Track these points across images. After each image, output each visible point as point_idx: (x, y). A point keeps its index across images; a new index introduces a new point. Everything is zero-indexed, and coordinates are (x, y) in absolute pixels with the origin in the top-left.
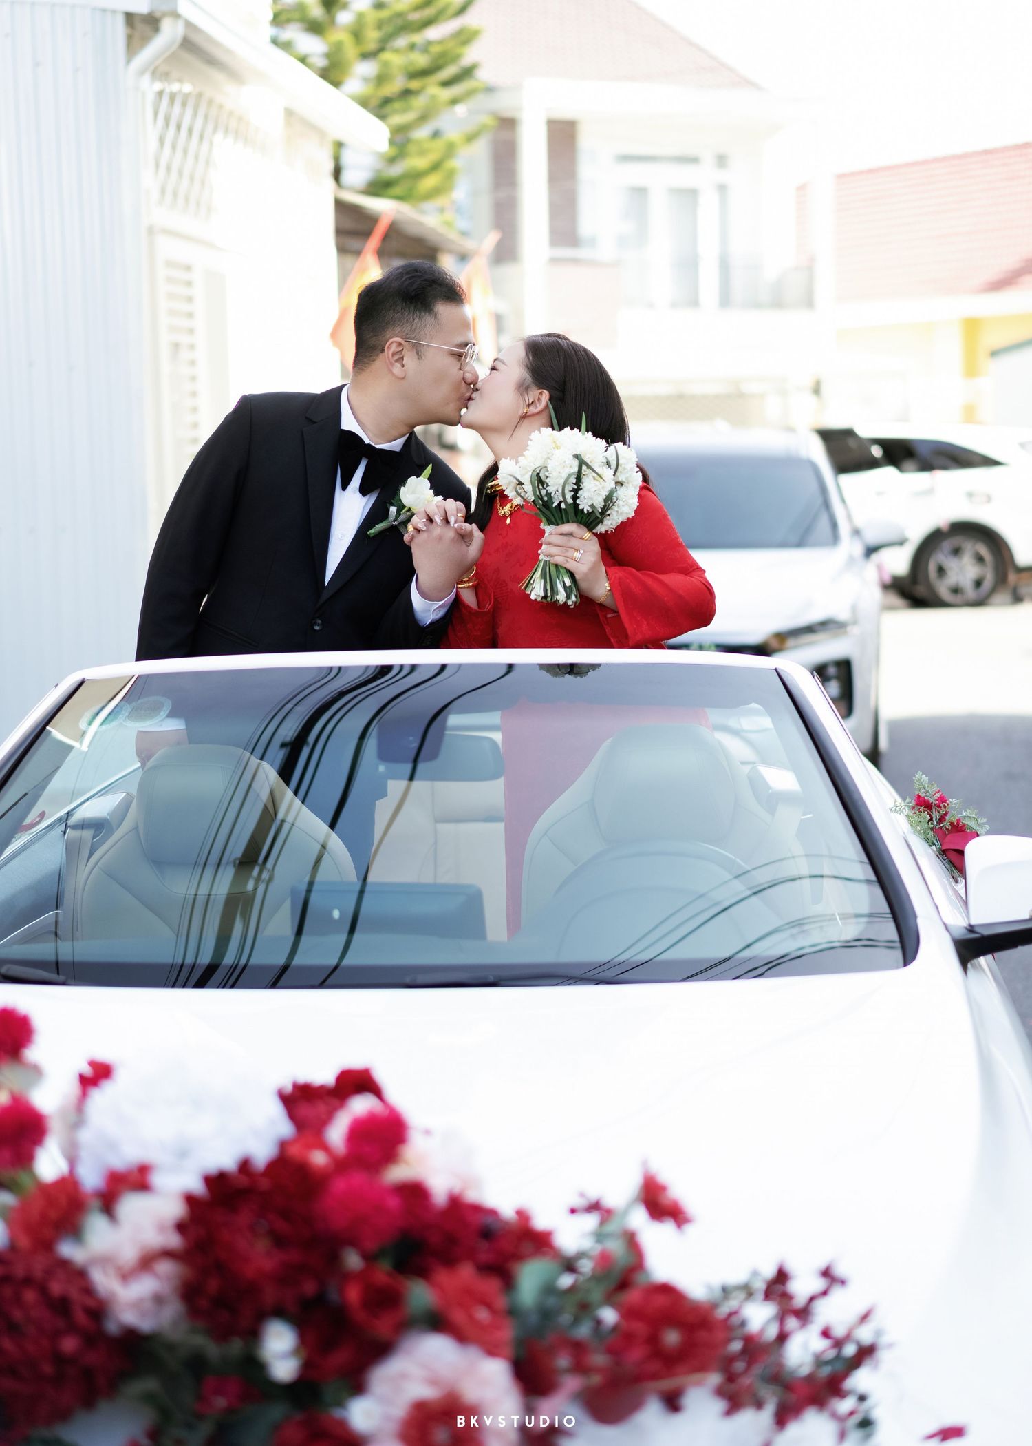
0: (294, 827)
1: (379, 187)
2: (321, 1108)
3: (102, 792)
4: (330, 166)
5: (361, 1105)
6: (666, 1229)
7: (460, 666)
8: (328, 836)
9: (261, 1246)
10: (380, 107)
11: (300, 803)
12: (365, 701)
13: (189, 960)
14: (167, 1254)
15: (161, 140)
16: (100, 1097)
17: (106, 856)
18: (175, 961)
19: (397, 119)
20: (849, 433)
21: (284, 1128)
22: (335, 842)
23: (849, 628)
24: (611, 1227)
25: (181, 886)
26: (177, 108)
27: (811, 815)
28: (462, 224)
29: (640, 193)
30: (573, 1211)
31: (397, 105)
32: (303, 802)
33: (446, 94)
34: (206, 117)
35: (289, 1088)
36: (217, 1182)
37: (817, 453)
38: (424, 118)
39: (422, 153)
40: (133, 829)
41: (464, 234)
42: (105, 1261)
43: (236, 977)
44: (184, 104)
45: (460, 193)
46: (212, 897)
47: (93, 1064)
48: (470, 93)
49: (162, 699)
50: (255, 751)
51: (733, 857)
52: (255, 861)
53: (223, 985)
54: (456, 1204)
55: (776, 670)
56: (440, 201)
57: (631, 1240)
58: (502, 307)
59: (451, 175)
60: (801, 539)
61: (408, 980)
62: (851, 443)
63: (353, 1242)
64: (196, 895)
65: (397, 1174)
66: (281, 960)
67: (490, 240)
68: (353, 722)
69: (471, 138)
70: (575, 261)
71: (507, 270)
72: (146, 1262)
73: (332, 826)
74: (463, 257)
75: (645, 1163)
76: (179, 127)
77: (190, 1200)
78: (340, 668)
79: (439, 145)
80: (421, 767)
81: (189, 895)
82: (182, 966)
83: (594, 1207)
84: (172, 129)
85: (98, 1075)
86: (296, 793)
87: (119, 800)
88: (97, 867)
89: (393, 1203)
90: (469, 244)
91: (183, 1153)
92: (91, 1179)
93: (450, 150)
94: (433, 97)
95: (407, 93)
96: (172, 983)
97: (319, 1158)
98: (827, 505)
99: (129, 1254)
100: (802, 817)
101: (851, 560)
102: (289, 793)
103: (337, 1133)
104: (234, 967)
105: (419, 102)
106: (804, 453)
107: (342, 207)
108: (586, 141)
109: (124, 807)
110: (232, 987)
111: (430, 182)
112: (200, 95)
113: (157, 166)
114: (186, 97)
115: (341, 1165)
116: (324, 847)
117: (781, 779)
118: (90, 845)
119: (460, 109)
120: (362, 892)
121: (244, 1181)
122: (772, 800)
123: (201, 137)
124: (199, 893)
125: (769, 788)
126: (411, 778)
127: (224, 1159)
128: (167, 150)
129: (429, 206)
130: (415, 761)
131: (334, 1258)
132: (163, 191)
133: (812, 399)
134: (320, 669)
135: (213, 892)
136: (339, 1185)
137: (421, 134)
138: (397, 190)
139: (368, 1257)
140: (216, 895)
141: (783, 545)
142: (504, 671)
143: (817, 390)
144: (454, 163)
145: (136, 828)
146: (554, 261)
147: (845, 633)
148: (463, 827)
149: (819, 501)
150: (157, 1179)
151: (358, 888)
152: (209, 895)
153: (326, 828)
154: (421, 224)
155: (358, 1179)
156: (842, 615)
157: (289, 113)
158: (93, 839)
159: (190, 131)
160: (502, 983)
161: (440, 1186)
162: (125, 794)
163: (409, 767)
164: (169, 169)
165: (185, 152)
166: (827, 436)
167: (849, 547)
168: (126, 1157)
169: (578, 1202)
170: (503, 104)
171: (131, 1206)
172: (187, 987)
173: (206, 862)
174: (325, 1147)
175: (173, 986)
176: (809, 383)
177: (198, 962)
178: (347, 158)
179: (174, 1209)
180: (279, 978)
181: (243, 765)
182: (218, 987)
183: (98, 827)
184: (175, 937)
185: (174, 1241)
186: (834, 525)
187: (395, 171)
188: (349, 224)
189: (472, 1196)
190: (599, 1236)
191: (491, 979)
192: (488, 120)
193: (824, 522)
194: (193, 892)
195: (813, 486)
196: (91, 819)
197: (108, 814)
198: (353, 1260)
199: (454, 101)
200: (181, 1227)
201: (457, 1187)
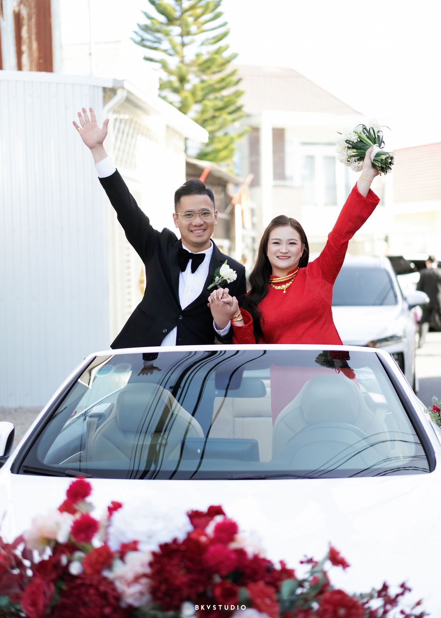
0: (177, 416)
1: (202, 156)
2: (203, 520)
3: (100, 403)
4: (183, 148)
5: (219, 519)
6: (339, 569)
7: (245, 351)
8: (191, 420)
9: (182, 572)
10: (203, 123)
11: (180, 405)
12: (205, 365)
13: (136, 468)
14: (145, 575)
15: (116, 138)
16: (117, 515)
17: (103, 428)
18: (130, 469)
19: (211, 128)
20: (401, 258)
21: (189, 528)
22: (195, 422)
23: (403, 339)
24: (317, 569)
25: (132, 441)
26: (123, 125)
27: (391, 413)
28: (236, 171)
29: (311, 158)
30: (302, 562)
31: (210, 122)
32: (181, 405)
33: (230, 117)
34: (134, 129)
35: (190, 512)
36: (164, 547)
37: (388, 266)
38: (221, 127)
39: (220, 141)
40: (114, 418)
41: (237, 175)
42: (121, 578)
43: (155, 475)
44: (125, 124)
45: (236, 158)
46: (144, 446)
47: (113, 503)
48: (240, 118)
49: (128, 364)
50: (162, 385)
51: (359, 429)
52: (161, 431)
53: (150, 478)
54: (256, 558)
55: (376, 353)
56: (228, 162)
57: (325, 574)
58: (254, 206)
59: (232, 152)
60: (381, 302)
61: (229, 477)
62: (402, 262)
63: (217, 572)
64: (137, 444)
65: (233, 546)
66: (173, 469)
67: (249, 178)
68: (200, 374)
69: (240, 135)
70: (284, 186)
71: (256, 190)
72: (137, 579)
73: (193, 415)
74: (237, 185)
75: (330, 543)
76: (123, 133)
77: (154, 554)
78: (196, 352)
79: (227, 139)
80: (229, 391)
81: (135, 444)
82: (133, 471)
83: (310, 561)
84: (120, 134)
85: (115, 507)
86: (178, 401)
87: (109, 406)
88: (100, 433)
89: (233, 556)
90: (240, 179)
91: (150, 537)
92: (114, 546)
93: (232, 140)
94: (225, 119)
95: (214, 117)
96: (129, 478)
97: (203, 539)
98: (392, 287)
99: (130, 576)
100: (387, 414)
101: (403, 311)
102: (175, 401)
103: (210, 529)
104: (154, 471)
105: (219, 121)
106: (382, 266)
107: (189, 165)
108: (288, 136)
109: (111, 409)
110: (154, 479)
111: (223, 154)
112: (132, 120)
113: (114, 148)
114: (126, 121)
115: (212, 541)
116: (190, 423)
117: (378, 398)
118: (97, 424)
119: (237, 124)
120: (206, 442)
121: (175, 546)
122: (375, 406)
123: (132, 137)
124: (139, 444)
125: (373, 401)
126: (225, 396)
127: (167, 538)
128: (118, 143)
129: (223, 163)
130: (227, 389)
131: (210, 577)
132: (117, 159)
133: (384, 243)
134: (186, 352)
135: (144, 444)
136: (212, 549)
137: (220, 134)
138: (210, 157)
139: (222, 577)
140: (146, 445)
141: (374, 304)
142: (263, 353)
143: (386, 240)
144: (234, 146)
145: (116, 417)
146: (275, 186)
147: (401, 341)
148: (246, 419)
149: (389, 286)
150: (141, 547)
151: (204, 440)
152: (143, 445)
153: (190, 416)
154: (221, 172)
155: (219, 546)
156: (400, 334)
157: (168, 127)
158: (98, 421)
159: (128, 134)
160: (267, 478)
161: (250, 551)
162: (111, 403)
163: (224, 391)
164: (119, 150)
165: (126, 143)
166: (392, 259)
167: (402, 305)
168: (129, 538)
169: (304, 559)
170: (254, 122)
171: (131, 556)
172: (136, 479)
173: (141, 431)
174: (206, 535)
175: (130, 479)
176: (383, 237)
177: (139, 469)
178: (189, 143)
179: (148, 558)
180: (173, 475)
181: (157, 390)
182: (148, 479)
183: (100, 416)
184: (130, 461)
185: (148, 570)
186: (396, 297)
187: (209, 149)
188: (191, 172)
189: (262, 556)
190: (312, 573)
191: (263, 477)
192: (248, 129)
193: (391, 295)
194: (136, 443)
195: (387, 280)
196: (96, 413)
197: (104, 411)
198: (217, 579)
199: (234, 121)
200: (151, 564)
201: (256, 552)
